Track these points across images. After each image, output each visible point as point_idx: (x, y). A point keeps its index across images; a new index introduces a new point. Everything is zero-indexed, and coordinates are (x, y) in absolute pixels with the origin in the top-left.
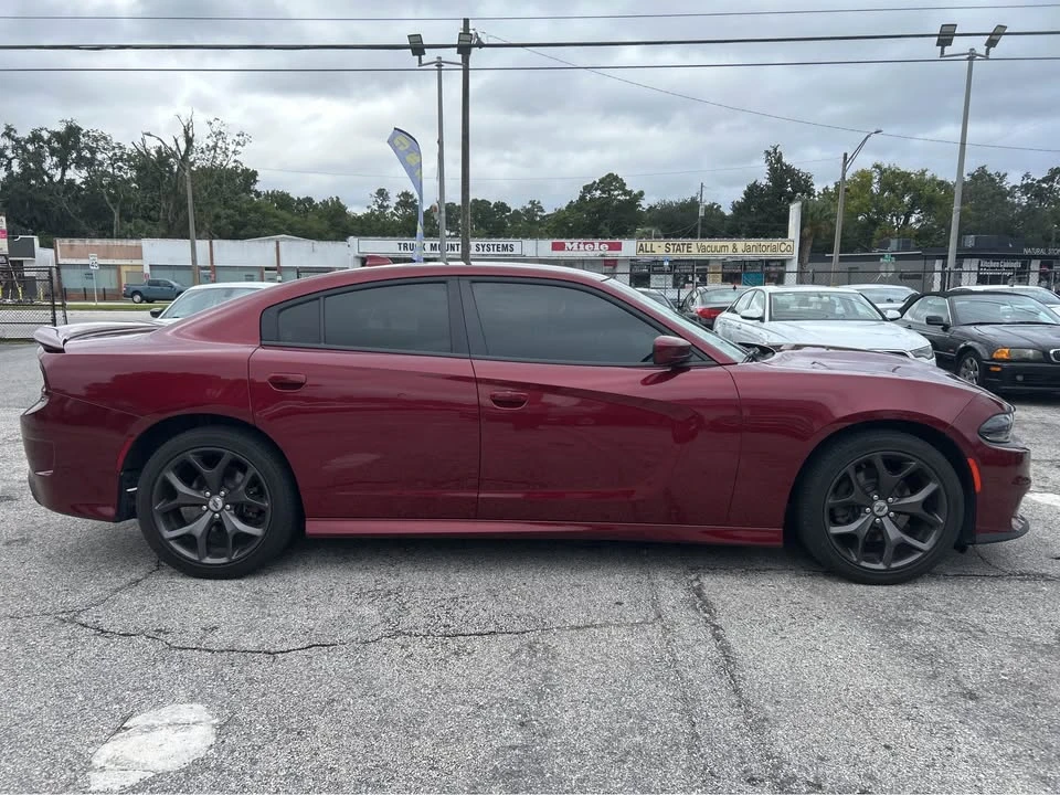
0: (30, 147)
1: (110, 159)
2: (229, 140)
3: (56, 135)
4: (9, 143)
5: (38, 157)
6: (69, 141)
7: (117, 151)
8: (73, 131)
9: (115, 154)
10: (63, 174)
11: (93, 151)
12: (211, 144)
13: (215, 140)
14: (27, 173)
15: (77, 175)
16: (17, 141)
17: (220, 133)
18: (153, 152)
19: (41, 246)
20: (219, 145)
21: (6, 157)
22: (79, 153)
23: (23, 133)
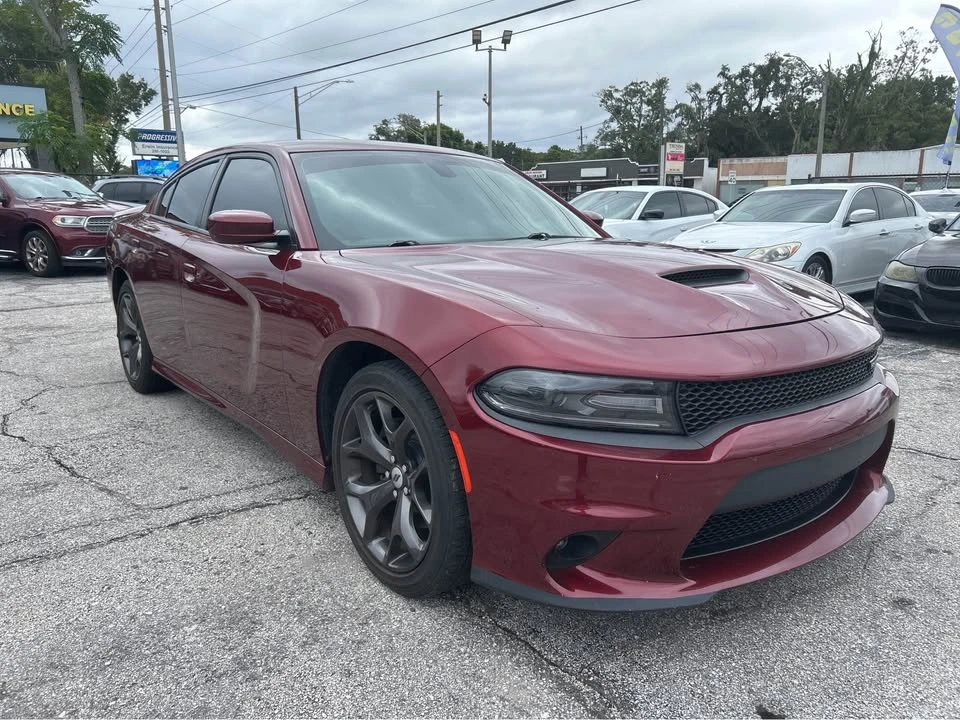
0: (738, 82)
1: (802, 83)
2: (920, 49)
3: (760, 69)
4: (722, 81)
5: (742, 90)
6: (770, 73)
7: (808, 75)
8: (775, 63)
9: (806, 79)
10: (760, 103)
11: (788, 78)
12: (900, 55)
13: (904, 50)
14: (733, 105)
15: (772, 102)
16: (729, 78)
17: (912, 42)
18: (844, 72)
19: (710, 166)
20: (908, 55)
21: (719, 93)
22: (777, 82)
23: (735, 71)
